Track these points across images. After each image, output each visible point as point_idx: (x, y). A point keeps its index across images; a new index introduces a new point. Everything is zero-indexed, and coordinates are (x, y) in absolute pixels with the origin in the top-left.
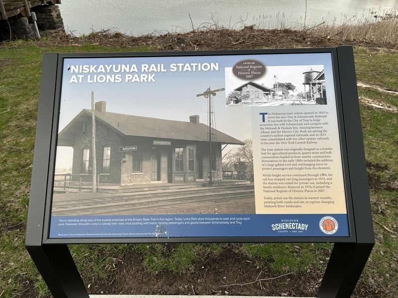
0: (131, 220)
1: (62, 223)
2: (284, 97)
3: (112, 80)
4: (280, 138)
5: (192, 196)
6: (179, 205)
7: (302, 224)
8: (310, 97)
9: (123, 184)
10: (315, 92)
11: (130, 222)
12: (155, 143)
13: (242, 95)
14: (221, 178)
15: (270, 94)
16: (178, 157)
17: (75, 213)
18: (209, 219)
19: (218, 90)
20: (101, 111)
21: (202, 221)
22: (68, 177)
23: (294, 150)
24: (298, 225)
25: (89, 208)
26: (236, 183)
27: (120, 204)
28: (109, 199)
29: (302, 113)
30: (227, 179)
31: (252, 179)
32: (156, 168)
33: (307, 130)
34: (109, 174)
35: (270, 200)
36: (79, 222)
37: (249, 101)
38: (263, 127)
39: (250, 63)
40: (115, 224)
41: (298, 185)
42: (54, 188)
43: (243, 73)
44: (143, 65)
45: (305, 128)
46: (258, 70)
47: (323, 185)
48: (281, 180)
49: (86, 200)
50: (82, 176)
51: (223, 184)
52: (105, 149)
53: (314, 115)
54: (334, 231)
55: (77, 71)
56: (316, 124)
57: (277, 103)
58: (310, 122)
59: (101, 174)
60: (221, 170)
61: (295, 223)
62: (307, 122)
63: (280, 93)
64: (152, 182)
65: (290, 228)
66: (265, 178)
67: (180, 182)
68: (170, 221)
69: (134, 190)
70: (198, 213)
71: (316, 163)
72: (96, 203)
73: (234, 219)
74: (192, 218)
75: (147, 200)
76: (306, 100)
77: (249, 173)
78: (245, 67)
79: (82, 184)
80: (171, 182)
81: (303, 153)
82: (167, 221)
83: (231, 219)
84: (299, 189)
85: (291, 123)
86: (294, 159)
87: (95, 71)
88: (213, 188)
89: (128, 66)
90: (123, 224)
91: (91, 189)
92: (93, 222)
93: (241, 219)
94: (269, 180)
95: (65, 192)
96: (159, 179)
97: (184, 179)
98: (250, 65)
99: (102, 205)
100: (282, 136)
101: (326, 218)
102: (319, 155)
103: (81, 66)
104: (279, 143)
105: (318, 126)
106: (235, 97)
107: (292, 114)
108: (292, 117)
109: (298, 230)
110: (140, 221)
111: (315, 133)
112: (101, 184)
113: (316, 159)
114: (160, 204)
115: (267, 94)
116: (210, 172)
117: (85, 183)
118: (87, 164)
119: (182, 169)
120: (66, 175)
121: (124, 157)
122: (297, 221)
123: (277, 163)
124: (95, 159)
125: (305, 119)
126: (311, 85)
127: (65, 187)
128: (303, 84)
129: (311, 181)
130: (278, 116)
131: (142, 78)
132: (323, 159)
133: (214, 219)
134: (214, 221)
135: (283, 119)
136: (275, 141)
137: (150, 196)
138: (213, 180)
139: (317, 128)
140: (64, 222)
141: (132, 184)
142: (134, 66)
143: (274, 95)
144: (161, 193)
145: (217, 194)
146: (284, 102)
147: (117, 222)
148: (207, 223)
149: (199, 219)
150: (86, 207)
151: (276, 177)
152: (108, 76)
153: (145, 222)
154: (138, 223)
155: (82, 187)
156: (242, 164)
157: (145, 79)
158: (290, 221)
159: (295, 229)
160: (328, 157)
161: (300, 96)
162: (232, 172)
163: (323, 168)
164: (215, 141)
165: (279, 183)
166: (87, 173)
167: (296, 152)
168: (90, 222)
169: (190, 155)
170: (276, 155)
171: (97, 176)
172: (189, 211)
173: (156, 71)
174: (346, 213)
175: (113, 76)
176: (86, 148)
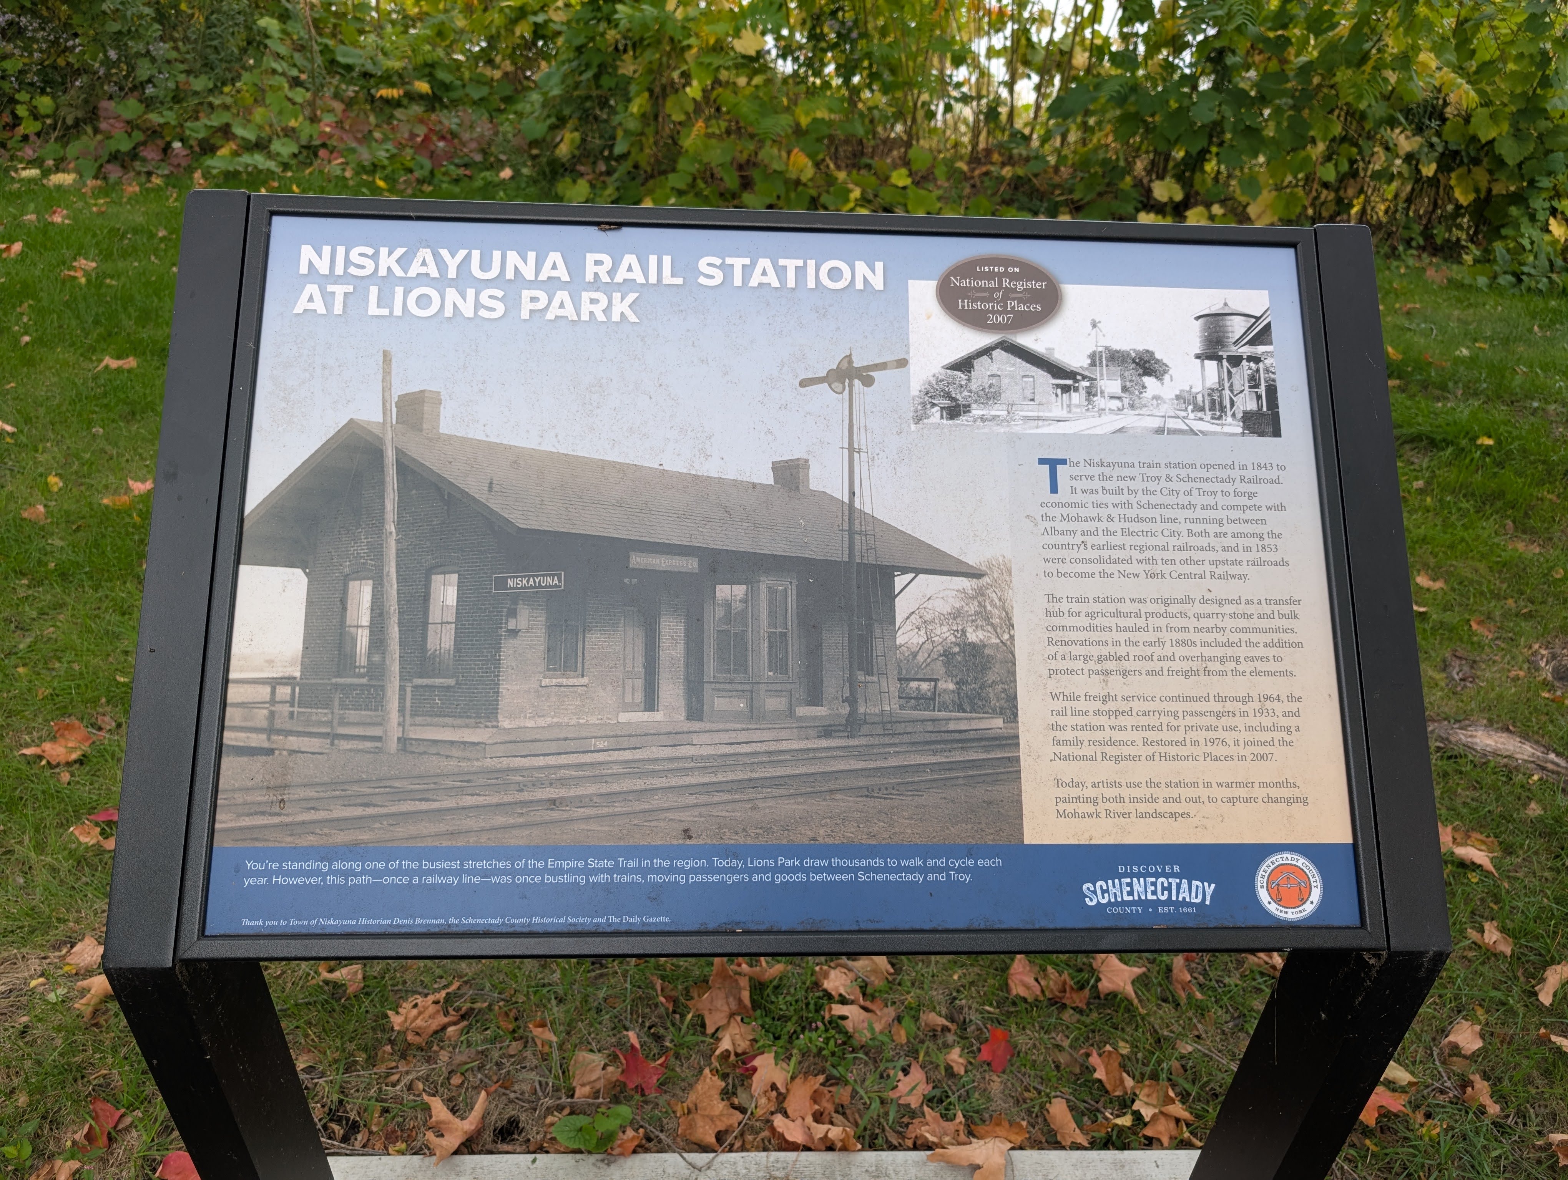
0: (540, 865)
1: (257, 874)
2: (1126, 401)
3: (468, 310)
4: (1116, 554)
5: (780, 771)
6: (730, 807)
7: (1195, 883)
8: (1222, 409)
9: (506, 723)
10: (1237, 388)
11: (535, 871)
12: (638, 560)
13: (974, 386)
14: (891, 705)
15: (1076, 389)
16: (728, 619)
17: (311, 838)
18: (845, 863)
19: (882, 366)
20: (421, 430)
21: (819, 870)
22: (284, 692)
23: (1166, 603)
24: (1179, 886)
25: (370, 817)
26: (952, 726)
27: (495, 799)
28: (449, 783)
29: (1192, 466)
30: (915, 708)
31: (1011, 711)
32: (640, 660)
33: (1212, 528)
34: (451, 682)
35: (1075, 792)
36: (331, 872)
37: (999, 411)
38: (1052, 512)
39: (1002, 269)
40: (476, 880)
41: (1179, 736)
42: (227, 734)
43: (978, 306)
44: (591, 258)
45: (1204, 521)
46: (1034, 296)
47: (1266, 736)
48: (1118, 713)
49: (360, 781)
50: (344, 688)
51: (899, 728)
52: (437, 580)
53: (1236, 474)
54: (1308, 908)
55: (323, 267)
56: (1244, 508)
57: (1106, 424)
58: (1221, 501)
59: (418, 681)
60: (893, 674)
61: (1167, 876)
62: (1209, 500)
63: (1113, 386)
64: (624, 717)
65: (1150, 897)
66: (1058, 705)
67: (736, 716)
68: (694, 871)
69: (553, 747)
70: (805, 841)
71: (1242, 652)
72: (400, 795)
73: (941, 862)
74: (781, 860)
75: (605, 788)
76: (1208, 417)
77: (999, 687)
78: (982, 283)
79: (342, 718)
80: (701, 719)
81: (1198, 616)
82: (681, 871)
83: (931, 863)
84: (1183, 751)
85: (1154, 500)
86: (1167, 636)
87: (398, 272)
88: (863, 741)
89: (532, 256)
90: (505, 879)
91: (378, 739)
92: (387, 872)
93: (970, 863)
94: (1076, 713)
95: (270, 752)
96: (650, 704)
97: (751, 707)
98: (1000, 276)
99: (424, 806)
100: (1122, 547)
101: (1279, 859)
102: (1256, 623)
103: (341, 250)
104: (1111, 575)
105: (1249, 515)
106: (948, 396)
107: (1158, 465)
108: (1159, 479)
109: (1179, 904)
110: (574, 871)
111: (1241, 541)
112: (419, 720)
113: (1245, 637)
114: (656, 802)
115: (1066, 389)
116: (852, 682)
117: (353, 715)
118: (363, 639)
119: (742, 666)
120: (274, 683)
121: (513, 613)
122: (1176, 868)
123: (1104, 651)
124: (395, 618)
125: (1207, 487)
126: (1225, 363)
127: (271, 731)
128: (1198, 357)
129: (1225, 721)
130: (1107, 471)
131: (586, 308)
132: (1267, 638)
133: (864, 863)
134: (867, 870)
135: (1122, 485)
136: (1096, 568)
137: (616, 769)
138: (862, 710)
139: (1246, 521)
140: (268, 874)
141: (542, 722)
142: (555, 257)
143: (1090, 393)
144: (656, 760)
145: (878, 764)
146: (1129, 419)
147: (485, 874)
148: (836, 877)
149: (808, 862)
150: (359, 811)
151: (1098, 705)
152: (452, 295)
153: (596, 871)
154: (568, 878)
155: (342, 731)
156: (974, 651)
157: (598, 310)
158: (1151, 869)
159: (1169, 902)
160: (1286, 631)
161: (1185, 399)
162: (936, 680)
163: (1268, 673)
164: (872, 560)
165: (1112, 728)
166: (362, 676)
167: (1174, 609)
168: (375, 873)
169: (772, 613)
170: (1099, 621)
171: (402, 688)
172: (768, 831)
173: (641, 280)
174: (1350, 840)
175: (471, 293)
176: (358, 574)
